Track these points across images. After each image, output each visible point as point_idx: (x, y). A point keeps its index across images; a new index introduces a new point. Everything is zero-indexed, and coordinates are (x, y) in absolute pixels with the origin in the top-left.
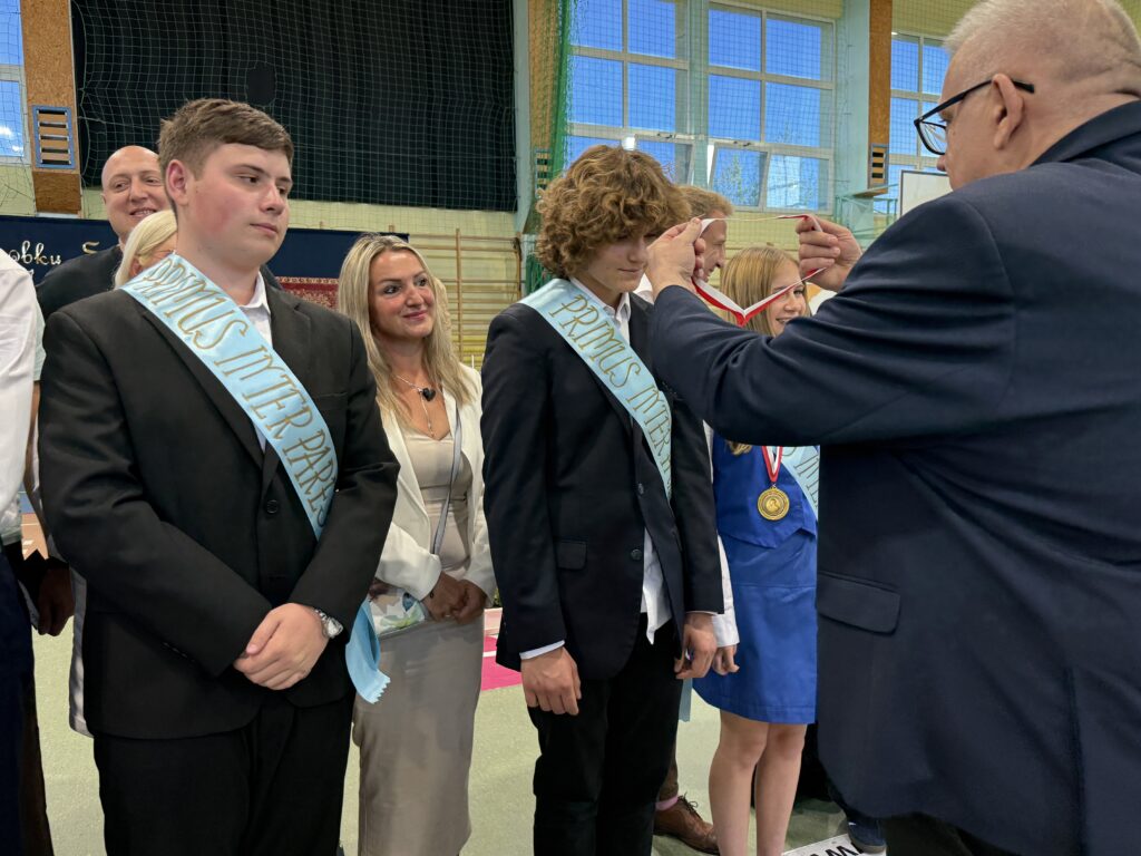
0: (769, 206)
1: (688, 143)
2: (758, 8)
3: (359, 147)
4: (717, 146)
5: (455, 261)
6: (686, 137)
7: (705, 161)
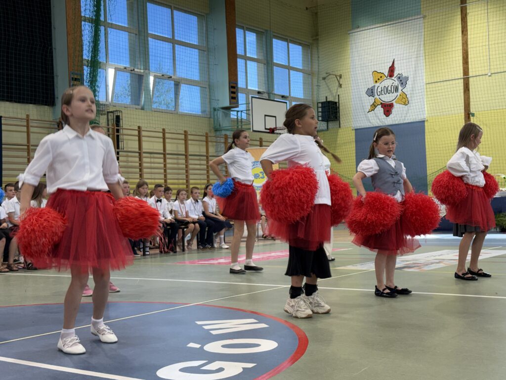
0: (180, 111)
1: (140, 74)
2: (170, 4)
4: (155, 77)
5: (26, 134)
6: (139, 70)
7: (148, 84)
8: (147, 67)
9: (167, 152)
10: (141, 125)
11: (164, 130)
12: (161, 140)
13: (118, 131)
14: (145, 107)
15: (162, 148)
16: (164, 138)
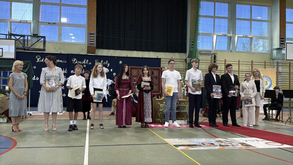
0: (253, 51)
2: (250, 4)
3: (151, 40)
4: (238, 36)
6: (230, 35)
7: (235, 41)
8: (234, 33)
9: (240, 70)
10: (227, 59)
11: (239, 60)
12: (238, 65)
13: (215, 62)
14: (232, 51)
15: (238, 69)
16: (239, 64)
